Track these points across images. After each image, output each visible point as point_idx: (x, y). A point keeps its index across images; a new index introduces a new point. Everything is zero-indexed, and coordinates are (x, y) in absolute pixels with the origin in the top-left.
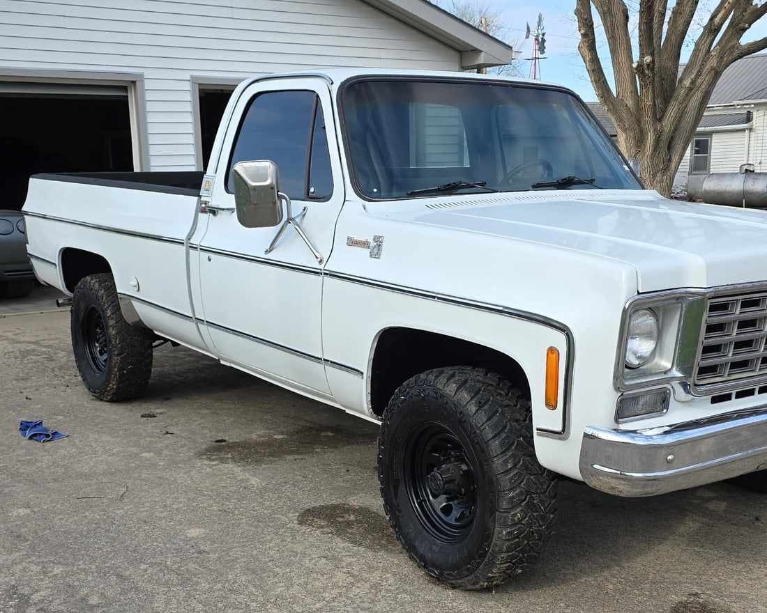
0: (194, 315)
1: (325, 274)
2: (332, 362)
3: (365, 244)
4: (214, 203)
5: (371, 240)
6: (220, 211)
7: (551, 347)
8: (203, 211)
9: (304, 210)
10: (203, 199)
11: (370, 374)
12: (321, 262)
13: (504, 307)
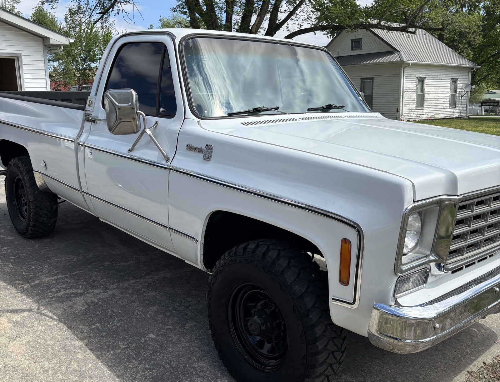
0: (81, 189)
1: (171, 169)
2: (175, 230)
3: (200, 150)
4: (94, 115)
5: (204, 148)
6: (98, 122)
7: (344, 239)
8: (87, 120)
9: (156, 123)
10: (87, 112)
11: (203, 242)
12: (168, 160)
13: (306, 205)
